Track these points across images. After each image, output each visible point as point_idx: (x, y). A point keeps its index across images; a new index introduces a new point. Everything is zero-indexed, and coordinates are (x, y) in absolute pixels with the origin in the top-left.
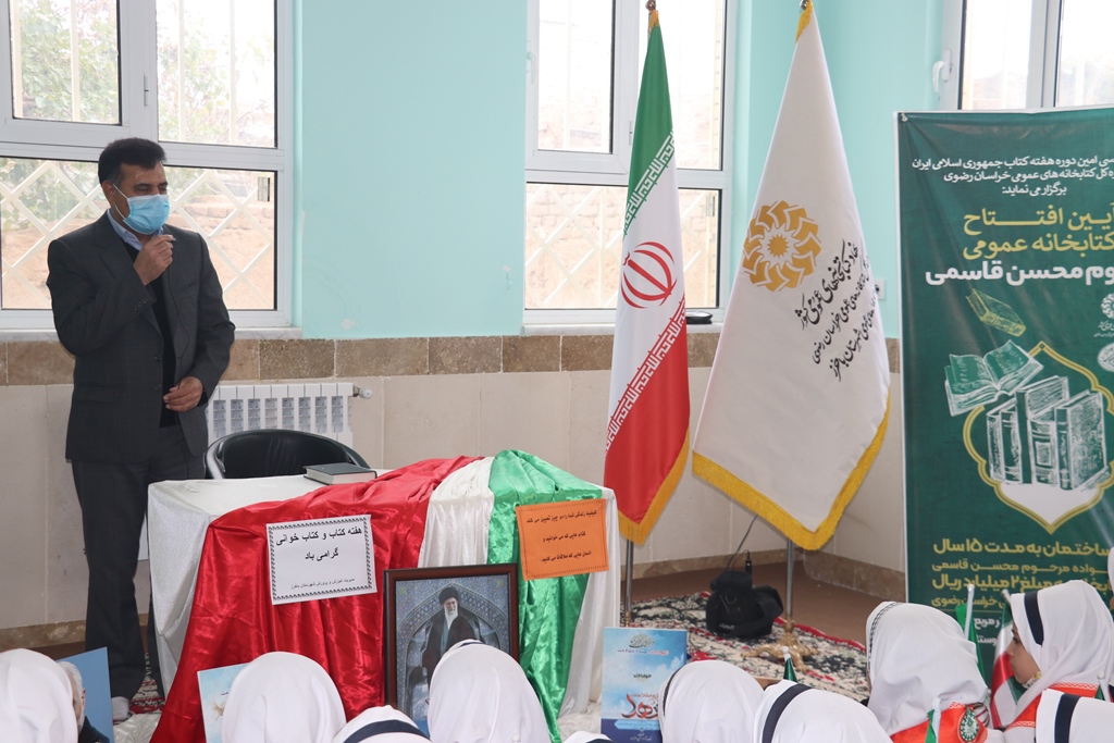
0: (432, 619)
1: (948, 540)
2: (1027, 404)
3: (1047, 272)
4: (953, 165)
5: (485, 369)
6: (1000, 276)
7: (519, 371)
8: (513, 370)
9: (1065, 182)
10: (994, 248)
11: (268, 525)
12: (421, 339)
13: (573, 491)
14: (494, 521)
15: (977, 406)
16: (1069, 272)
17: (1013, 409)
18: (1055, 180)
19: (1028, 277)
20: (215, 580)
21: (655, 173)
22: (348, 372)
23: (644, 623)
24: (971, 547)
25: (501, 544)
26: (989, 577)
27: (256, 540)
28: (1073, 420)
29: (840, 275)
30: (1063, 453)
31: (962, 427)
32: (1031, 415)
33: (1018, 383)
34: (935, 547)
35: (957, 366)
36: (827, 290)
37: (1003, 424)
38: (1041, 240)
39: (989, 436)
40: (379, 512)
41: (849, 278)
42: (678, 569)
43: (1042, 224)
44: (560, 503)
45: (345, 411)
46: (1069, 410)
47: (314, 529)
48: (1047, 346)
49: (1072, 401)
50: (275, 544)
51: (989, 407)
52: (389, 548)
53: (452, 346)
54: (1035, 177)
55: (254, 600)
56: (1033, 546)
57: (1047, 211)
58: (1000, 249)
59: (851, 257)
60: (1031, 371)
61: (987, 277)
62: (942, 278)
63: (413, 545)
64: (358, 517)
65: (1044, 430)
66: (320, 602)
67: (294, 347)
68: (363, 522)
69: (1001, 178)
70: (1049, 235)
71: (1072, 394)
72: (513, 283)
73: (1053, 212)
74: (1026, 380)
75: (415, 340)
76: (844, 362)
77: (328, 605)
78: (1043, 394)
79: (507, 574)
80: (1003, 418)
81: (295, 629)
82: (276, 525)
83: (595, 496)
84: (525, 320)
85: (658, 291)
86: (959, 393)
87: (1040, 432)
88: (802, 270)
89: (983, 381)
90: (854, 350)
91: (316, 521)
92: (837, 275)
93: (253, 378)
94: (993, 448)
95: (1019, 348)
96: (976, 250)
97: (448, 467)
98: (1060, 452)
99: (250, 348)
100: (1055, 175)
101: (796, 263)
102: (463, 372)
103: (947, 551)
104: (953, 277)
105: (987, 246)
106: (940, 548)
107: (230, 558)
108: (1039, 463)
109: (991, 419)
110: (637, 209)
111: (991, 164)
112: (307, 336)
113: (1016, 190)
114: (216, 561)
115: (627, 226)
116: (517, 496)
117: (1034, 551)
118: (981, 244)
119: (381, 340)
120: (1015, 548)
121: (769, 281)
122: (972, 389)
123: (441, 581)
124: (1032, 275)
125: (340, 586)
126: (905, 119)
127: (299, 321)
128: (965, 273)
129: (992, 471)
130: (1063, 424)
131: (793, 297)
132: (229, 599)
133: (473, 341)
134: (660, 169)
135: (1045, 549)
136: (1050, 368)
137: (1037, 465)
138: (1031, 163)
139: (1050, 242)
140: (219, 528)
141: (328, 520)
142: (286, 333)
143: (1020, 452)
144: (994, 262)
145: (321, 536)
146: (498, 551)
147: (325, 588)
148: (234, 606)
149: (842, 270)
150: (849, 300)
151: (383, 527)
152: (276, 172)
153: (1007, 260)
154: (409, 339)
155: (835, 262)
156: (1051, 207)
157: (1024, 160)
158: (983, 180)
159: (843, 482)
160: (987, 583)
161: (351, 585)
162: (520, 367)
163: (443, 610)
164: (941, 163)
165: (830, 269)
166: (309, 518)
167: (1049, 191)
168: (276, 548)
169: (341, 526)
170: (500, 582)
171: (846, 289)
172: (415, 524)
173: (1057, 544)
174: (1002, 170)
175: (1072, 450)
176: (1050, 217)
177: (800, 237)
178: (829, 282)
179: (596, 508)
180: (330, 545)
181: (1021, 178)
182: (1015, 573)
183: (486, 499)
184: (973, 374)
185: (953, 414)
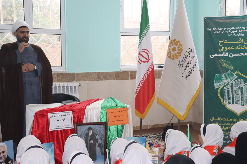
0: (86, 134)
1: (214, 118)
2: (234, 85)
3: (239, 54)
4: (217, 29)
5: (111, 79)
6: (227, 55)
7: (119, 80)
8: (118, 79)
9: (243, 33)
10: (226, 49)
11: (48, 113)
12: (96, 72)
13: (120, 106)
14: (102, 113)
15: (221, 86)
16: (244, 54)
17: (230, 87)
18: (241, 32)
19: (234, 55)
20: (37, 125)
21: (145, 33)
22: (78, 80)
23: (149, 138)
24: (219, 119)
25: (103, 118)
26: (223, 126)
27: (46, 117)
28: (244, 89)
29: (187, 56)
30: (242, 97)
31: (218, 91)
32: (234, 88)
33: (231, 81)
34: (211, 119)
35: (217, 77)
36: (184, 59)
37: (228, 90)
38: (237, 47)
39: (224, 93)
40: (74, 110)
41: (189, 56)
42: (160, 126)
43: (238, 43)
44: (117, 109)
45: (77, 89)
46: (243, 87)
47: (59, 114)
48: (238, 72)
49: (244, 85)
50: (50, 117)
51: (224, 86)
52: (76, 118)
53: (103, 74)
54: (236, 31)
55: (45, 130)
56: (234, 119)
57: (239, 39)
58: (228, 49)
59: (190, 51)
60: (235, 78)
61: (224, 56)
62: (213, 56)
63: (82, 118)
64: (69, 111)
65: (237, 92)
66: (61, 130)
67: (65, 75)
68: (71, 113)
69: (228, 32)
70: (239, 45)
71: (244, 83)
72: (118, 59)
73: (241, 40)
74: (234, 80)
75: (94, 73)
76: (188, 76)
77: (63, 131)
78: (237, 83)
79: (104, 124)
80: (227, 89)
81: (55, 136)
82: (50, 113)
83: (125, 107)
84: (121, 68)
85: (146, 60)
86: (217, 83)
87: (236, 92)
88: (179, 55)
89: (223, 80)
90: (190, 73)
91: (60, 112)
92: (186, 56)
93: (56, 82)
94: (225, 96)
95: (232, 72)
96: (222, 49)
97: (94, 101)
98: (241, 97)
99: (55, 75)
100: (241, 31)
101: (178, 53)
102: (106, 80)
103: (213, 120)
104: (216, 56)
105: (224, 48)
106: (212, 120)
107: (40, 121)
108: (236, 99)
109: (225, 89)
110: (141, 41)
111: (226, 29)
112: (68, 72)
113: (232, 35)
114: (37, 121)
115: (139, 45)
116: (107, 107)
117: (234, 120)
118: (223, 48)
119: (86, 73)
120: (230, 120)
121: (172, 58)
122: (220, 82)
123: (88, 126)
124: (235, 55)
125: (65, 127)
126: (205, 19)
127: (67, 69)
128: (219, 55)
129: (225, 101)
130: (242, 90)
131: (177, 61)
132: (40, 129)
133: (108, 73)
134: (146, 32)
135: (237, 120)
136: (239, 77)
137: (235, 100)
138: (236, 28)
139: (240, 47)
140: (37, 114)
141: (62, 112)
142: (63, 71)
143: (231, 97)
144: (226, 52)
145: (61, 116)
146: (102, 119)
147: (62, 127)
148: (41, 131)
149: (187, 55)
150: (189, 62)
151: (75, 114)
152: (61, 35)
153: (229, 52)
154: (93, 72)
155: (186, 53)
156: (240, 39)
157: (234, 27)
158: (224, 33)
159: (188, 104)
160: (223, 128)
161: (68, 127)
162: (120, 79)
163: (89, 132)
164: (214, 29)
165: (185, 54)
166: (58, 112)
167: (240, 35)
168: (50, 118)
169: (65, 114)
170: (102, 126)
171: (189, 59)
172: (82, 113)
173: (240, 118)
174: (229, 30)
175: (244, 96)
176: (240, 41)
177: (178, 47)
178: (185, 58)
179: (126, 110)
180: (63, 118)
181: (233, 32)
182: (229, 125)
183: (100, 108)
184: (221, 79)
185: (215, 88)
